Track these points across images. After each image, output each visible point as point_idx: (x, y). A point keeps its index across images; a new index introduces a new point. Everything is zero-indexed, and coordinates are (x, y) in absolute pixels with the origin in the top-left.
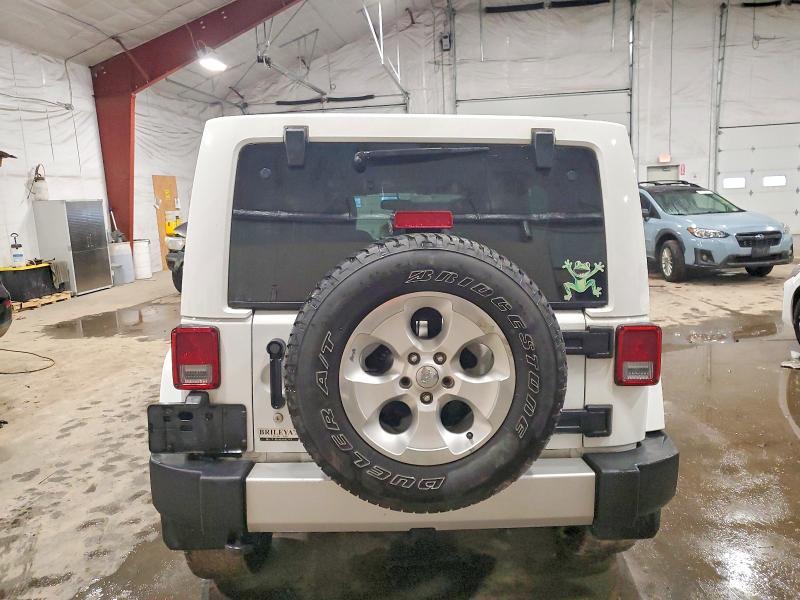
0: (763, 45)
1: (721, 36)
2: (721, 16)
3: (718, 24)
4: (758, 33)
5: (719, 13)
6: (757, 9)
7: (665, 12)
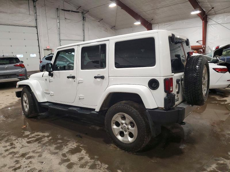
0: (67, 21)
1: (58, 17)
2: (57, 11)
3: (57, 13)
4: (66, 17)
5: (56, 11)
6: (65, 11)
7: (43, 7)
